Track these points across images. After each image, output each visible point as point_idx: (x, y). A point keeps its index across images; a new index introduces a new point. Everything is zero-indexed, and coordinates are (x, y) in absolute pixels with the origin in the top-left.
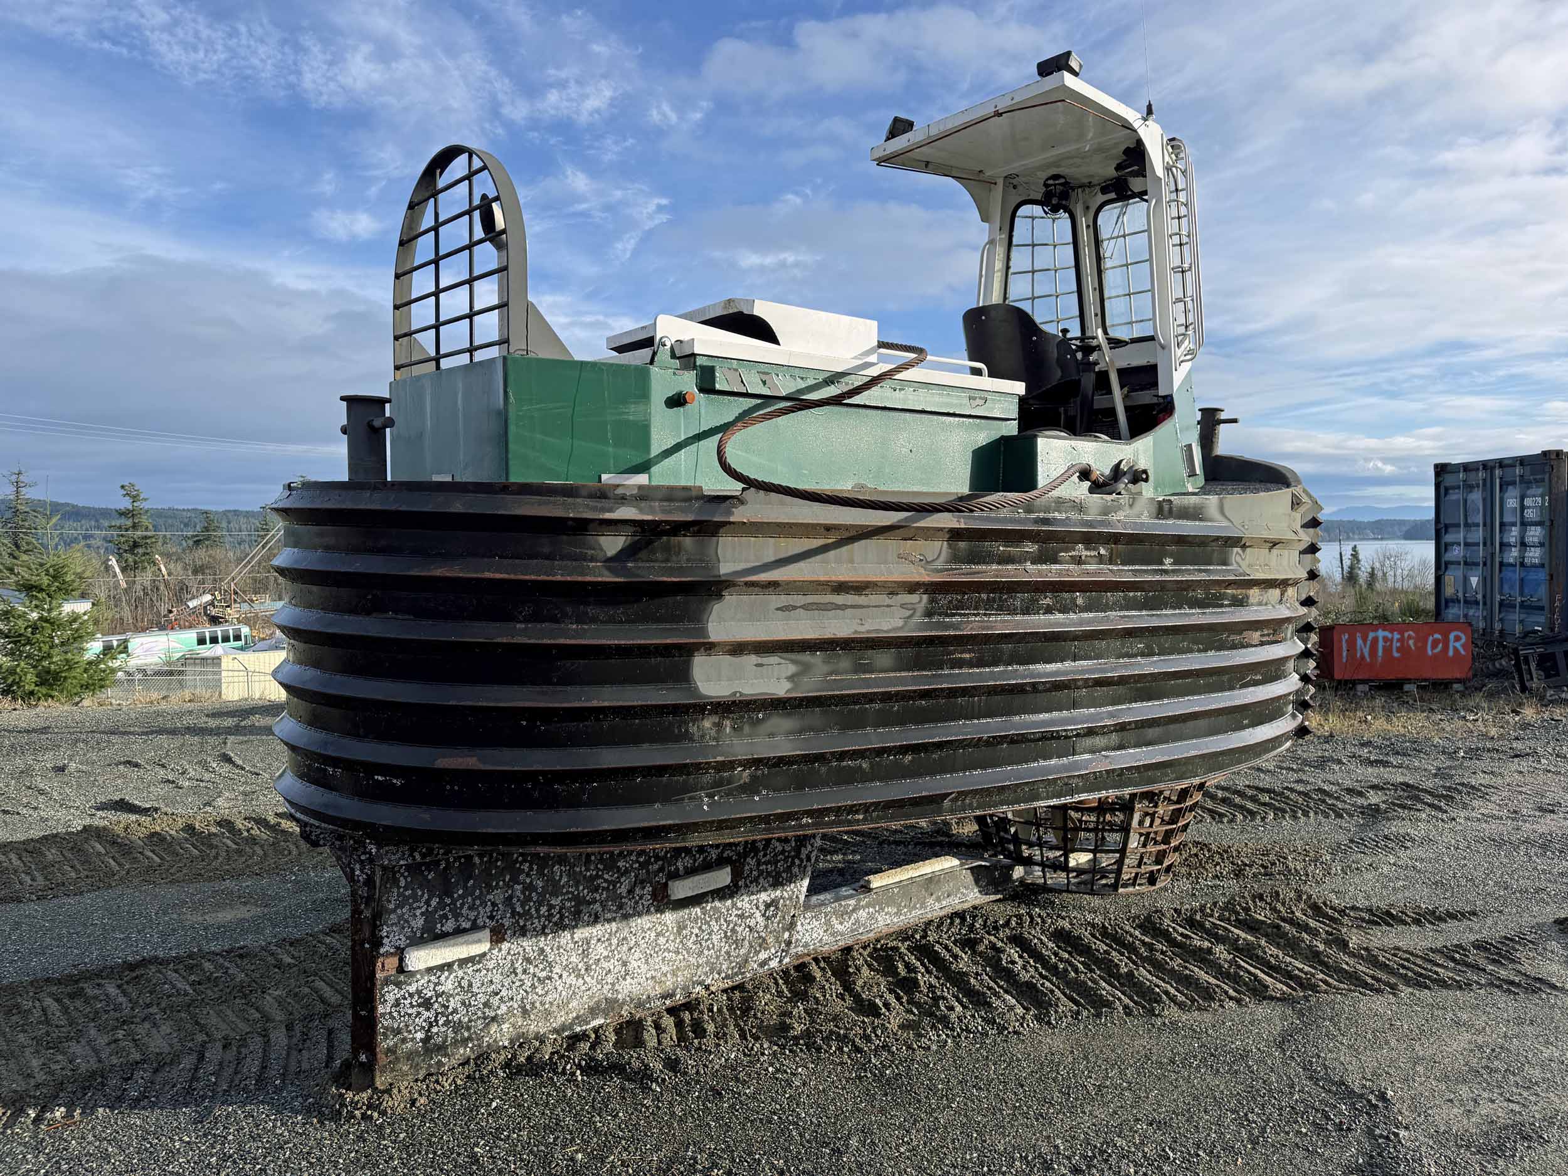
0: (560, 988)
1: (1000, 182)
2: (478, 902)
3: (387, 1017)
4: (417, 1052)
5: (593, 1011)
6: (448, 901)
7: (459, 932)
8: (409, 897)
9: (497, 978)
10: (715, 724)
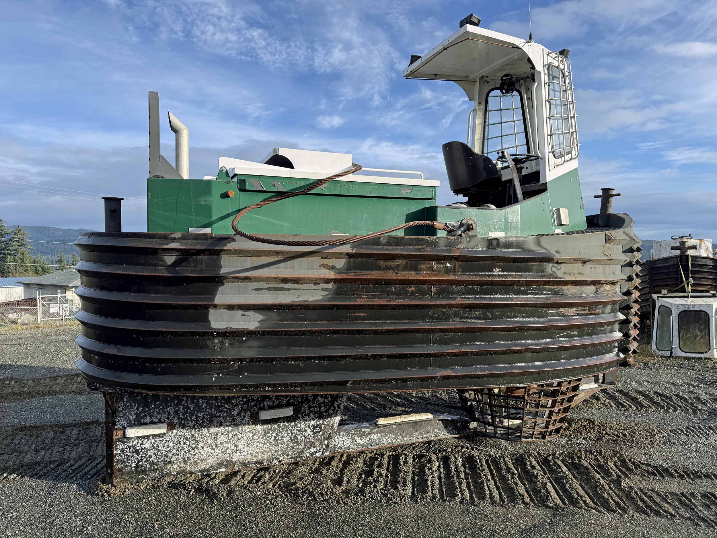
0: (202, 453)
1: (478, 80)
2: (161, 411)
3: (118, 455)
4: (132, 472)
5: (220, 465)
6: (147, 409)
7: (152, 423)
8: (128, 406)
9: (171, 445)
10: (220, 341)
